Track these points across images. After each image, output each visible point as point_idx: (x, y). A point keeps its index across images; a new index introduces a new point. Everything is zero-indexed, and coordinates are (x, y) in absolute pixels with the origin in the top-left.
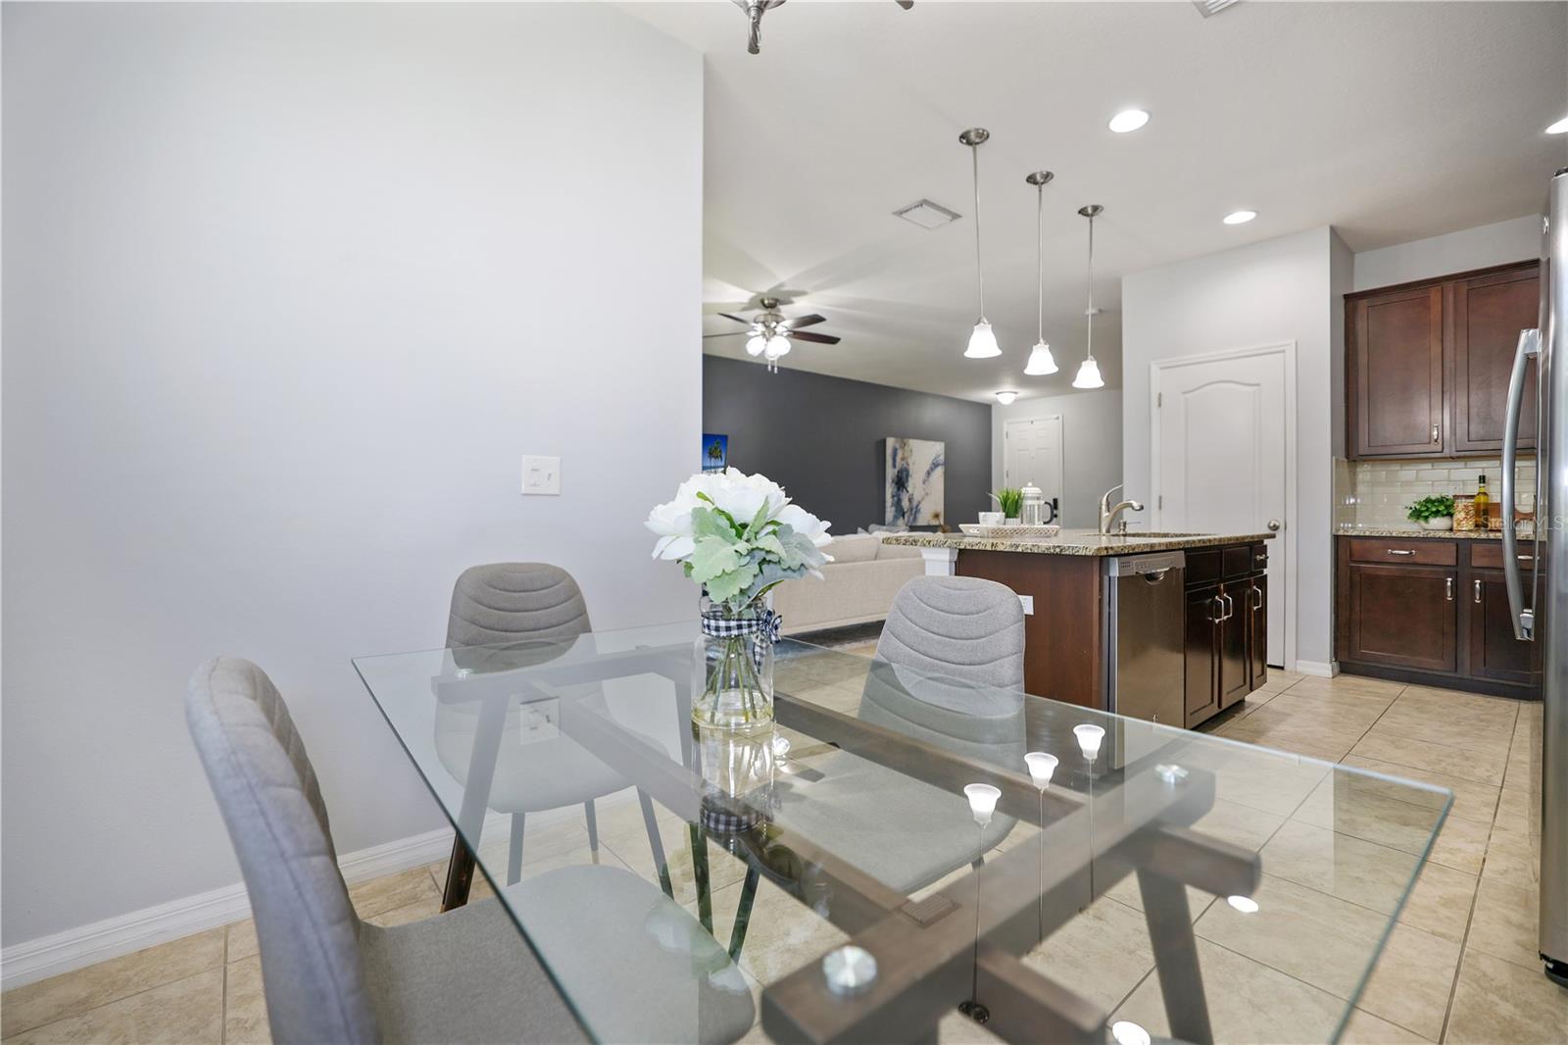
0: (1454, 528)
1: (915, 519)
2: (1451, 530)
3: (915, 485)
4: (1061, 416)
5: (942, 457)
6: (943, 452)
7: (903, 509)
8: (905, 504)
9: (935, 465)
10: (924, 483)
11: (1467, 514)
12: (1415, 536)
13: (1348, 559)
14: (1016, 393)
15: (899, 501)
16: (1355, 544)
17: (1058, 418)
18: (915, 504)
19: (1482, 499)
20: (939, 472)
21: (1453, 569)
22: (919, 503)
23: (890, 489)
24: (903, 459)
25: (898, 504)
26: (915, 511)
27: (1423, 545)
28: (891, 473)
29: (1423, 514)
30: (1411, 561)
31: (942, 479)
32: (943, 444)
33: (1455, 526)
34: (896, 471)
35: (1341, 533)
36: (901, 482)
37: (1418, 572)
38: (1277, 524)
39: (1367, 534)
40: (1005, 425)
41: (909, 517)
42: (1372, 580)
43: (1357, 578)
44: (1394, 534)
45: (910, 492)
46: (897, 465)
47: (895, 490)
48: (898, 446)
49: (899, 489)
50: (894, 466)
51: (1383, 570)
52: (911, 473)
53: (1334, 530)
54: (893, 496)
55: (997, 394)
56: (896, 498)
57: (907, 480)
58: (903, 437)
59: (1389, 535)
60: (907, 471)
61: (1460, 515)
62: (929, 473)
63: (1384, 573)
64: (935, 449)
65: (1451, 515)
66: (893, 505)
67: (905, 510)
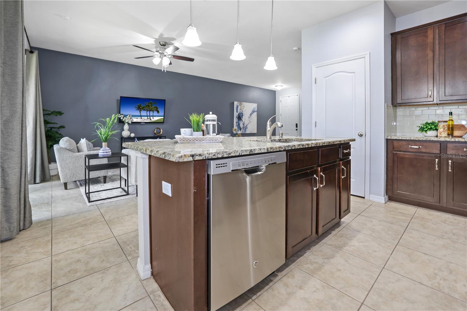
0: (438, 136)
1: (245, 131)
2: (437, 136)
3: (245, 118)
4: (298, 95)
5: (256, 109)
6: (256, 107)
7: (240, 127)
8: (241, 125)
9: (253, 112)
10: (249, 118)
11: (444, 129)
12: (421, 139)
13: (392, 149)
14: (283, 86)
15: (239, 124)
16: (396, 144)
18: (245, 125)
19: (451, 123)
20: (255, 114)
21: (438, 155)
22: (247, 125)
23: (235, 120)
24: (240, 109)
25: (239, 125)
26: (245, 128)
27: (425, 144)
28: (236, 114)
29: (425, 129)
30: (420, 151)
31: (256, 116)
32: (256, 104)
33: (439, 135)
34: (238, 113)
35: (389, 138)
36: (240, 118)
37: (423, 156)
38: (362, 134)
39: (400, 138)
40: (280, 98)
41: (243, 130)
42: (402, 159)
43: (396, 159)
44: (412, 139)
45: (244, 121)
46: (238, 111)
47: (237, 120)
48: (238, 105)
49: (239, 120)
51: (407, 155)
52: (244, 114)
53: (386, 137)
54: (236, 123)
55: (276, 86)
56: (237, 123)
57: (242, 117)
58: (241, 101)
59: (410, 139)
60: (242, 114)
61: (441, 130)
62: (251, 114)
63: (407, 156)
64: (254, 106)
65: (437, 130)
66: (236, 126)
67: (241, 128)
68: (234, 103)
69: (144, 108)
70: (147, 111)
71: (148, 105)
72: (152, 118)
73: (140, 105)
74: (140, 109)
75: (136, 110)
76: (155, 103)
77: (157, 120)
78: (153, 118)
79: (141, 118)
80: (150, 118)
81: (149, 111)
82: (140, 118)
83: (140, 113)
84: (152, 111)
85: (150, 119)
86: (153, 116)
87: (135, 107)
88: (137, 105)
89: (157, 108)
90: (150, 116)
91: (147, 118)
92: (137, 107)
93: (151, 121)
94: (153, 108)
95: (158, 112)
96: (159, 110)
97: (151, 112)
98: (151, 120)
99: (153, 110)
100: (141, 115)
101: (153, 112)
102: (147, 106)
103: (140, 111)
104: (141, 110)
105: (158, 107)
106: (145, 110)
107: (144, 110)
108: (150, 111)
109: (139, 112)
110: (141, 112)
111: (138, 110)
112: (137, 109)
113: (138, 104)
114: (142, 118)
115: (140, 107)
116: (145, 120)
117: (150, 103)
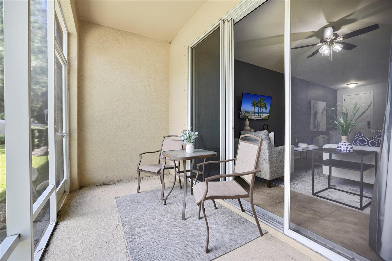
1: (319, 128)
3: (319, 117)
5: (326, 108)
6: (326, 105)
7: (315, 125)
8: (316, 123)
9: (324, 110)
10: (321, 116)
14: (356, 84)
15: (314, 122)
17: (371, 93)
18: (319, 123)
20: (325, 112)
23: (312, 118)
24: (316, 108)
26: (319, 126)
28: (312, 112)
31: (325, 115)
32: (326, 103)
36: (315, 116)
40: (344, 96)
41: (317, 128)
45: (318, 119)
48: (315, 103)
49: (314, 118)
50: (314, 110)
52: (318, 112)
55: (348, 85)
57: (317, 115)
58: (316, 100)
62: (322, 113)
64: (324, 105)
66: (313, 124)
68: (311, 101)
69: (257, 104)
70: (259, 108)
71: (260, 101)
72: (261, 115)
73: (255, 101)
74: (254, 105)
75: (252, 106)
76: (265, 99)
77: (265, 117)
84: (262, 107)
85: (260, 116)
86: (263, 113)
87: (252, 103)
90: (260, 113)
91: (258, 115)
94: (263, 104)
95: (266, 109)
98: (260, 117)
99: (263, 106)
100: (255, 111)
102: (259, 102)
105: (266, 104)
106: (258, 107)
108: (261, 107)
110: (255, 108)
112: (252, 105)
113: (254, 100)
114: (255, 115)
115: (254, 103)
116: (257, 117)
117: (262, 99)
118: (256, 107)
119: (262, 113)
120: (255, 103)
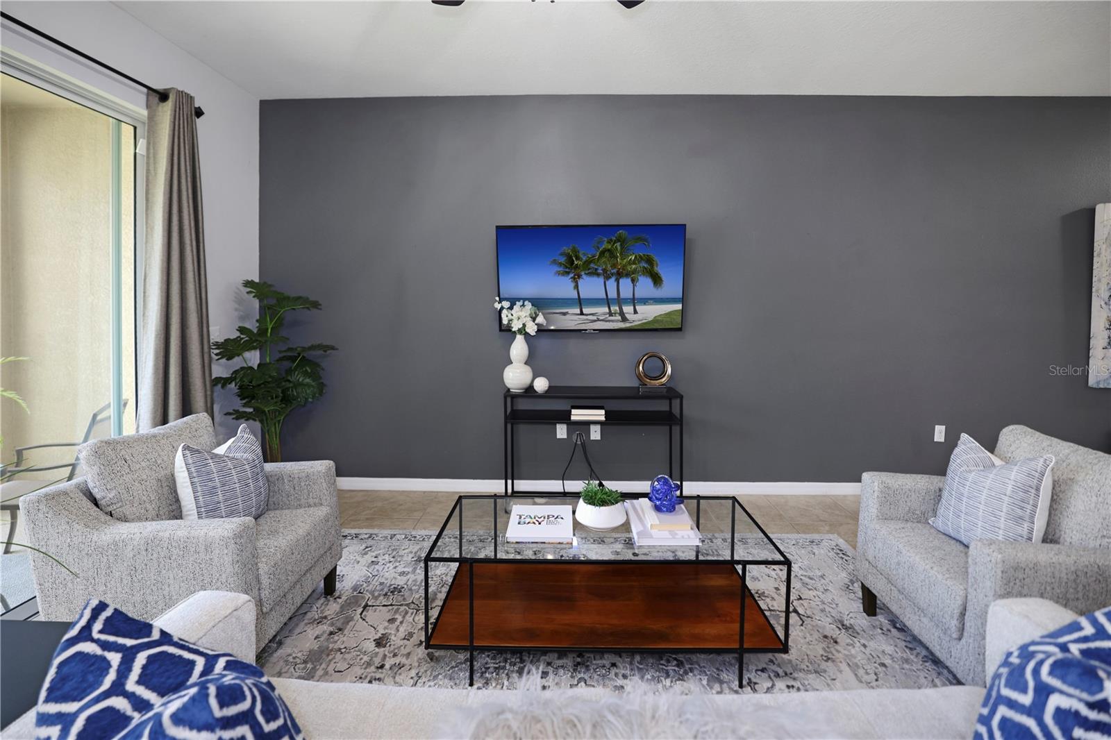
68: (1092, 213)
69: (592, 265)
70: (607, 278)
71: (609, 250)
72: (628, 309)
73: (574, 250)
74: (573, 269)
75: (558, 273)
76: (638, 242)
77: (655, 320)
78: (635, 312)
79: (582, 313)
80: (621, 309)
81: (613, 280)
82: (578, 311)
83: (577, 287)
84: (627, 275)
85: (622, 314)
86: (634, 301)
87: (554, 262)
88: (561, 254)
89: (650, 261)
90: (620, 301)
91: (606, 310)
92: (563, 260)
93: (627, 325)
94: (630, 263)
95: (657, 280)
96: (660, 269)
97: (621, 281)
98: (624, 319)
99: (634, 272)
100: (582, 296)
101: (633, 281)
102: (602, 253)
103: (576, 279)
104: (579, 276)
105: (656, 259)
106: (598, 275)
107: (590, 274)
108: (619, 275)
109: (573, 285)
110: (580, 282)
111: (568, 273)
112: (561, 269)
113: (566, 251)
114: (585, 311)
115: (572, 262)
116: (598, 320)
117: (618, 240)
118: (584, 276)
119: (634, 299)
120: (578, 258)
